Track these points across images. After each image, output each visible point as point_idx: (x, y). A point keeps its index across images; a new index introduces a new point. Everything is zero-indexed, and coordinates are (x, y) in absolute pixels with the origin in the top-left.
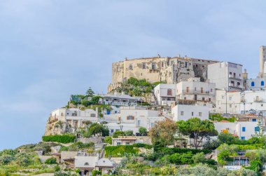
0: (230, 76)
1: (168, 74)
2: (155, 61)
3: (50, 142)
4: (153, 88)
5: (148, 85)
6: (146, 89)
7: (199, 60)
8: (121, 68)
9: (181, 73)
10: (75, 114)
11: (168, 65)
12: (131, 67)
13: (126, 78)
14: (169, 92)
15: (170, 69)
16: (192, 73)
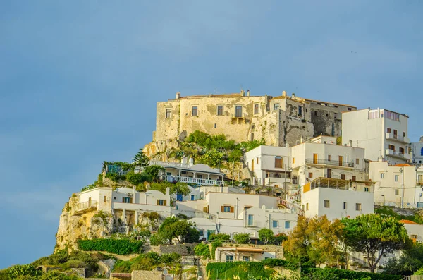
0: (388, 136)
1: (268, 127)
2: (241, 102)
3: (94, 252)
4: (243, 152)
5: (232, 147)
6: (229, 153)
7: (319, 104)
8: (174, 112)
9: (292, 127)
10: (127, 200)
11: (268, 110)
12: (195, 112)
13: (184, 132)
14: (278, 161)
15: (272, 117)
16: (310, 127)
